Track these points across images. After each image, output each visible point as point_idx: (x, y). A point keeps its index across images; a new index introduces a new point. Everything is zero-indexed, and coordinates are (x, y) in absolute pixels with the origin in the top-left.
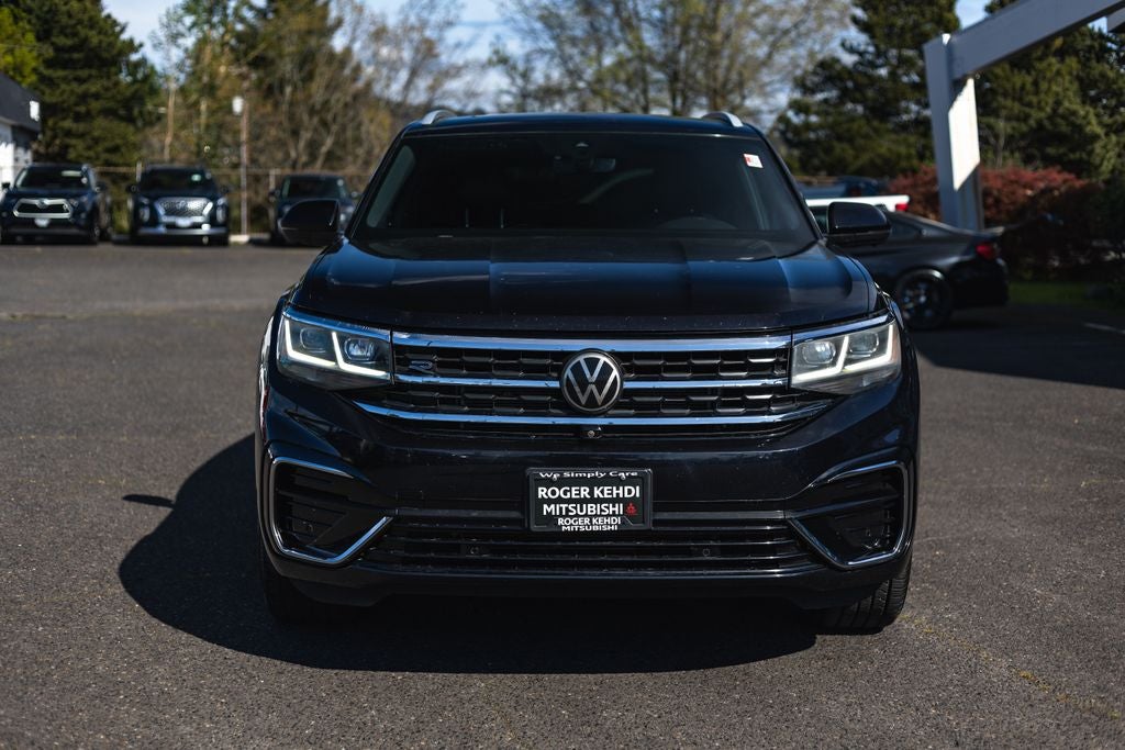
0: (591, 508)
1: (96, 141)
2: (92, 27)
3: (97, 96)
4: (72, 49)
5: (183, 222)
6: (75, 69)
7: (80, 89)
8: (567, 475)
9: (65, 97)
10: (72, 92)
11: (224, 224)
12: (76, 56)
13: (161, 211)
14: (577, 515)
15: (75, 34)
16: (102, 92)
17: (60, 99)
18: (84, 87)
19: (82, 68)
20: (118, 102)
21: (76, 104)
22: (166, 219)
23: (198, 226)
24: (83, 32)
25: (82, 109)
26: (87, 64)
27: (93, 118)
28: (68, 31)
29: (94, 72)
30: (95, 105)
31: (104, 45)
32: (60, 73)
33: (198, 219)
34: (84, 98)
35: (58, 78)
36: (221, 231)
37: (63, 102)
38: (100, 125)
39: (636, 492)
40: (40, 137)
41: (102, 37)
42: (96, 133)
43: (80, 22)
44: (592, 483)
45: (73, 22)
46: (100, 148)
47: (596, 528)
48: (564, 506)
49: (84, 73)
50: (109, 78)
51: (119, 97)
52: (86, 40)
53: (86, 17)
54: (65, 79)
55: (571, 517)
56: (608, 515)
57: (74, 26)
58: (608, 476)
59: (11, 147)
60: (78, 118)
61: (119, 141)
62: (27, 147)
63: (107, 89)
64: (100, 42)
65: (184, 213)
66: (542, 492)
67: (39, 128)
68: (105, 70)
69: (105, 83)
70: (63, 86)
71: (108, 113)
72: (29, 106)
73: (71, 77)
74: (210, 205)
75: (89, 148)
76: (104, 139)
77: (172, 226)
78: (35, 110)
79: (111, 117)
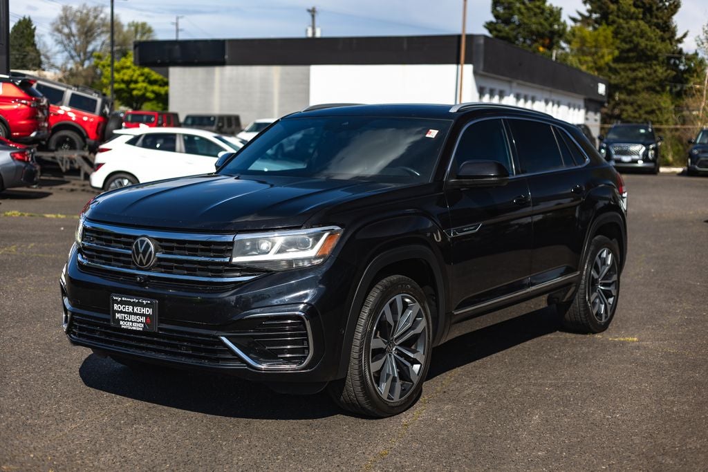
0: (133, 318)
1: (640, 107)
2: (642, 37)
3: (642, 79)
4: (629, 51)
5: (626, 159)
6: (630, 62)
7: (632, 75)
8: (123, 299)
9: (623, 80)
10: (628, 77)
11: (654, 161)
12: (631, 54)
13: (613, 152)
14: (128, 321)
15: (631, 42)
16: (646, 76)
17: (620, 81)
18: (634, 74)
19: (635, 62)
20: (657, 82)
21: (630, 84)
22: (615, 157)
23: (635, 161)
24: (636, 39)
25: (632, 87)
26: (639, 59)
27: (639, 92)
28: (628, 39)
29: (642, 64)
30: (640, 85)
31: (649, 47)
32: (622, 66)
33: (636, 157)
34: (634, 80)
35: (620, 68)
36: (651, 165)
37: (622, 83)
38: (643, 97)
39: (150, 311)
40: (606, 105)
41: (648, 43)
42: (639, 102)
43: (635, 34)
44: (134, 304)
45: (630, 34)
46: (642, 112)
47: (134, 328)
48: (123, 315)
49: (634, 66)
50: (651, 68)
51: (656, 79)
52: (638, 44)
53: (638, 31)
54: (624, 70)
55: (125, 321)
56: (139, 322)
57: (631, 37)
58: (139, 302)
59: (583, 112)
60: (630, 93)
61: (655, 107)
62: (596, 111)
63: (649, 75)
64: (647, 45)
65: (627, 153)
66: (116, 307)
67: (605, 99)
68: (649, 62)
69: (649, 71)
70: (622, 74)
71: (650, 89)
72: (598, 86)
73: (628, 67)
74: (644, 148)
75: (636, 111)
76: (646, 105)
77: (619, 161)
78: (602, 89)
79: (651, 92)
